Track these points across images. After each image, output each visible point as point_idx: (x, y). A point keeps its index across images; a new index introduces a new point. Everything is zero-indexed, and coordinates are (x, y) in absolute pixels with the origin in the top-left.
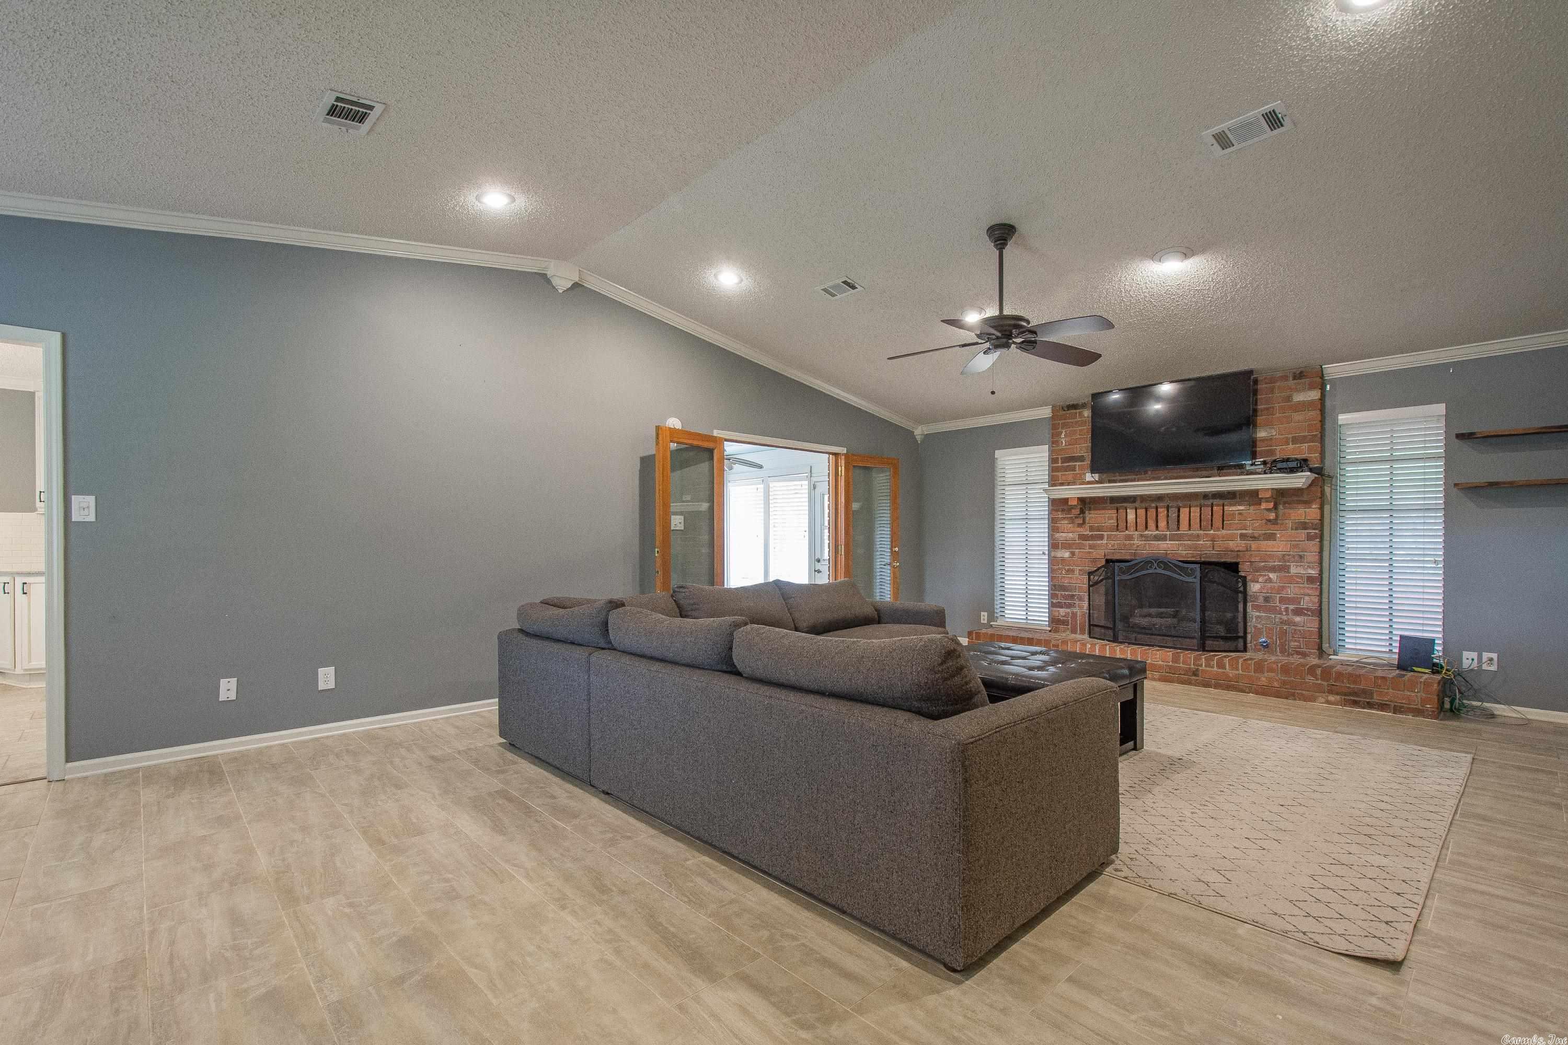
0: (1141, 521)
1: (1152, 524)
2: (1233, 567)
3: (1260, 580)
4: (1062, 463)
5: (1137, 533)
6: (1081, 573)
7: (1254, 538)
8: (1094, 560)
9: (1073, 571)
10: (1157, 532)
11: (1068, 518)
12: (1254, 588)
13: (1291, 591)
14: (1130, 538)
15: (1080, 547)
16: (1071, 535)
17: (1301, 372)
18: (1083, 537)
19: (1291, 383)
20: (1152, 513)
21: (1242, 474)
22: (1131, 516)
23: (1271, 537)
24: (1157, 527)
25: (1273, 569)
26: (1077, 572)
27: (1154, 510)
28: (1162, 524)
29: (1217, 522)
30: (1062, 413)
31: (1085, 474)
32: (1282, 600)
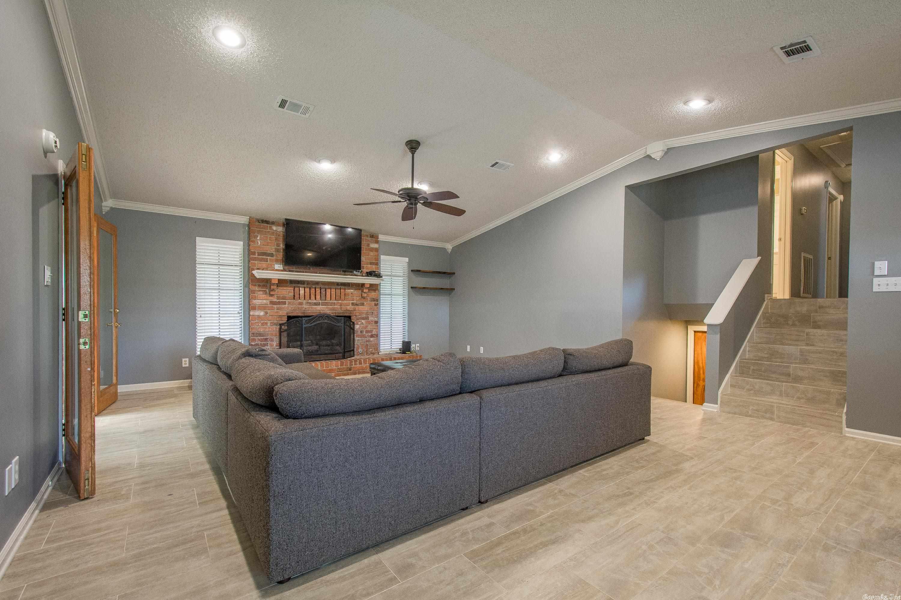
0: (307, 294)
1: (313, 297)
2: (349, 317)
3: (359, 323)
4: (258, 255)
5: (305, 301)
6: (272, 324)
7: (357, 305)
8: (281, 316)
9: (266, 323)
10: (315, 301)
11: (262, 291)
12: (357, 327)
13: (369, 328)
14: (301, 304)
15: (272, 309)
16: (265, 301)
17: (373, 235)
18: (272, 303)
19: (369, 238)
20: (313, 290)
21: (352, 275)
22: (302, 292)
23: (363, 304)
24: (315, 298)
25: (363, 318)
26: (269, 324)
27: (314, 289)
28: (318, 297)
29: (343, 297)
30: (257, 223)
31: (274, 265)
32: (367, 332)
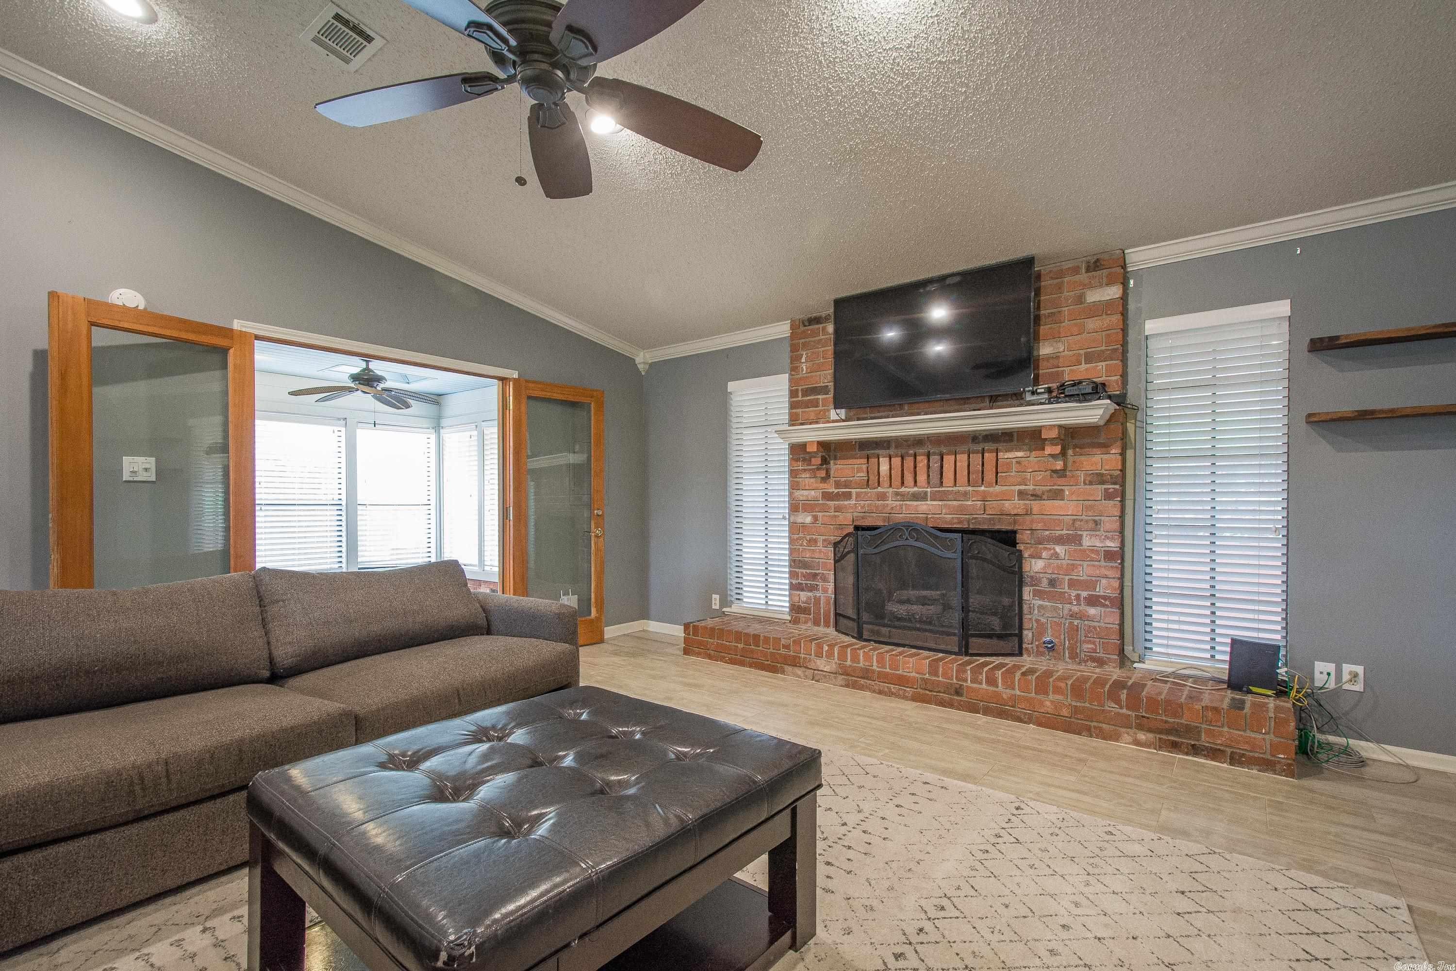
0: (896, 473)
1: (909, 478)
2: (1008, 538)
3: (1044, 555)
4: (803, 396)
5: (891, 490)
6: (825, 543)
7: (1036, 496)
8: (841, 527)
9: (816, 541)
10: (916, 489)
11: (810, 470)
12: (1034, 566)
13: (1084, 572)
14: (882, 497)
15: (824, 509)
16: (813, 492)
17: (1098, 260)
18: (827, 496)
19: (1083, 277)
20: (909, 462)
21: (1021, 405)
22: (884, 468)
23: (1057, 495)
24: (916, 482)
25: (1060, 540)
26: (820, 544)
27: (912, 458)
28: (922, 478)
29: (990, 476)
30: (802, 328)
31: (829, 411)
32: (1072, 584)
